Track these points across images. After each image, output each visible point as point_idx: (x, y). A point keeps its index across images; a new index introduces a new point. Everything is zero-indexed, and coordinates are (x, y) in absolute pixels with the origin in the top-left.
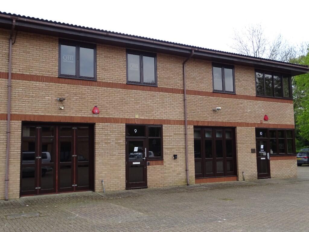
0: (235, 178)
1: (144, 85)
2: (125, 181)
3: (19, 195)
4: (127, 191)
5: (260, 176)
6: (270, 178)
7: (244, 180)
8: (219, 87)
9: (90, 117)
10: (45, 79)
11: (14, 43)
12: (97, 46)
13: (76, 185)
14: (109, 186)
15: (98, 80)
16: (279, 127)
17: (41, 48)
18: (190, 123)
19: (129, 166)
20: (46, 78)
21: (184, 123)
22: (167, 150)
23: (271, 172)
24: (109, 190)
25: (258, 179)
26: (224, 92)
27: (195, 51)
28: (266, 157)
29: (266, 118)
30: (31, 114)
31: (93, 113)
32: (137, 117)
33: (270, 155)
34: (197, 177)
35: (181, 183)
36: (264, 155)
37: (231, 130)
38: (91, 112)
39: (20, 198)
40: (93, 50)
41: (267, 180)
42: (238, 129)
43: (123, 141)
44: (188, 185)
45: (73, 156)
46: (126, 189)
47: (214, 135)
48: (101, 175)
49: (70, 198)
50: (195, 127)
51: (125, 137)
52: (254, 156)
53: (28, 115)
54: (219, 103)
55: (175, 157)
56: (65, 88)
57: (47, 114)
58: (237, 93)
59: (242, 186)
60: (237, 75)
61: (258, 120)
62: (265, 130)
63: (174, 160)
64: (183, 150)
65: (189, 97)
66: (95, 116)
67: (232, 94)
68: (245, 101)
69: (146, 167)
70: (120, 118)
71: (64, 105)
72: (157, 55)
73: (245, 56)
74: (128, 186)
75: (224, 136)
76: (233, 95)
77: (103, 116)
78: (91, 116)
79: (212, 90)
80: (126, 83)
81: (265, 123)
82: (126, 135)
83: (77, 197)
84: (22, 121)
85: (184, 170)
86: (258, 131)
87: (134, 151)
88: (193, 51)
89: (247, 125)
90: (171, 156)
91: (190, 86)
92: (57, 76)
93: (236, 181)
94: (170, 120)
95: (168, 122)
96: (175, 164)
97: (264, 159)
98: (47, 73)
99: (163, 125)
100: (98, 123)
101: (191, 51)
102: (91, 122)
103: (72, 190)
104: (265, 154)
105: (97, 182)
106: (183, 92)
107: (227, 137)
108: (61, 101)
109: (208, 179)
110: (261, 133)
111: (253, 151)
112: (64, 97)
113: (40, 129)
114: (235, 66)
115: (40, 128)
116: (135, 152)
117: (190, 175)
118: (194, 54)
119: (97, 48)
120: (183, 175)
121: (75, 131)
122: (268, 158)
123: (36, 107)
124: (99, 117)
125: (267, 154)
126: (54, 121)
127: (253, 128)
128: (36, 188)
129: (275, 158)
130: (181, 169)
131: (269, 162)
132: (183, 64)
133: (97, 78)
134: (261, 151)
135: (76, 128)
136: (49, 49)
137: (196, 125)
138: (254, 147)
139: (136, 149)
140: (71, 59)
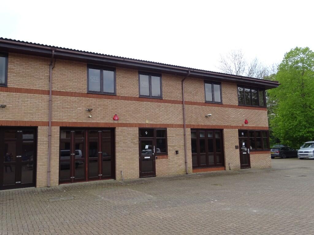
0: (223, 168)
1: (152, 98)
2: (139, 171)
3: (58, 183)
4: (140, 179)
5: (242, 167)
6: (250, 168)
7: (230, 170)
8: (209, 99)
9: (111, 123)
10: (77, 95)
11: (54, 68)
12: (116, 69)
13: (102, 175)
14: (127, 175)
15: (117, 95)
16: (256, 129)
17: (74, 71)
18: (188, 126)
19: (142, 160)
20: (78, 94)
21: (183, 126)
22: (170, 147)
23: (251, 164)
24: (127, 178)
25: (241, 169)
26: (214, 103)
27: (191, 72)
28: (247, 151)
29: (246, 122)
30: (67, 121)
31: (114, 119)
32: (147, 122)
33: (250, 150)
34: (194, 167)
35: (182, 173)
36: (245, 150)
37: (220, 132)
38: (112, 119)
39: (59, 185)
40: (113, 72)
41: (247, 170)
42: (225, 130)
43: (137, 141)
44: (187, 174)
45: (99, 152)
46: (140, 177)
47: (206, 136)
48: (120, 167)
49: (97, 185)
50: (191, 129)
51: (138, 138)
52: (238, 150)
53: (64, 122)
54: (211, 111)
55: (177, 152)
56: (92, 101)
57: (79, 121)
58: (224, 102)
59: (228, 174)
60: (224, 89)
61: (241, 124)
62: (245, 132)
63: (176, 155)
64: (183, 147)
65: (186, 106)
66: (116, 122)
67: (220, 104)
68: (230, 109)
69: (155, 161)
70: (134, 123)
71: (92, 114)
72: (162, 76)
73: (230, 75)
74: (141, 175)
75: (214, 136)
76: (221, 105)
77: (121, 122)
78: (112, 122)
79: (205, 101)
80: (138, 97)
81: (245, 126)
82: (139, 136)
83: (102, 184)
84: (60, 127)
85: (184, 162)
86: (240, 131)
87: (146, 148)
88: (189, 72)
89: (232, 127)
90: (174, 152)
91: (187, 98)
92: (86, 92)
93: (224, 171)
94: (172, 124)
95: (172, 126)
96: (177, 158)
97: (245, 153)
98: (78, 90)
99: (168, 128)
100: (118, 128)
101: (188, 71)
103: (98, 178)
104: (246, 149)
105: (117, 172)
106: (182, 103)
107: (217, 136)
108: (89, 111)
109: (203, 169)
110: (243, 134)
111: (236, 147)
112: (91, 108)
113: (74, 132)
114: (222, 82)
115: (74, 131)
116: (147, 149)
117: (188, 166)
118: (191, 74)
119: (116, 71)
120: (183, 166)
121: (100, 134)
122: (249, 153)
123: (71, 116)
124: (119, 123)
125: (247, 150)
126: (84, 126)
127: (236, 129)
128: (71, 178)
129: (254, 152)
130: (182, 162)
131: (250, 156)
132: (182, 81)
133: (117, 93)
134: (243, 147)
135: (101, 131)
136: (80, 72)
137: (192, 128)
138: (238, 144)
139: (147, 147)
140: (96, 80)
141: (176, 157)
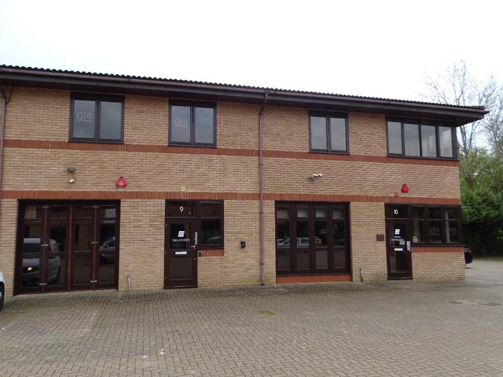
0: (348, 277)
1: (195, 146)
2: (163, 277)
3: (12, 292)
4: (165, 291)
5: (391, 276)
6: (412, 279)
7: (362, 280)
9: (112, 192)
10: (50, 145)
11: (9, 101)
12: (126, 98)
13: (96, 281)
14: (139, 283)
15: (125, 143)
16: (430, 202)
17: (46, 106)
18: (269, 197)
19: (169, 258)
20: (52, 144)
21: (259, 197)
22: (230, 235)
23: (414, 271)
24: (139, 289)
25: (388, 279)
26: (330, 152)
27: (270, 95)
28: (405, 247)
29: (405, 189)
30: (30, 190)
31: (118, 186)
32: (183, 189)
33: (413, 245)
34: (280, 273)
35: (252, 282)
36: (401, 244)
37: (344, 207)
38: (115, 185)
39: (14, 296)
40: (120, 104)
41: (402, 283)
42: (353, 206)
43: (161, 224)
44: (262, 285)
45: (93, 243)
46: (165, 288)
47: (311, 214)
48: (127, 268)
50: (276, 202)
51: (164, 218)
52: (382, 245)
53: (25, 191)
54: (320, 168)
55: (243, 245)
56: (78, 155)
57: (51, 189)
58: (352, 151)
59: (359, 289)
60: (353, 126)
61: (392, 192)
62: (404, 209)
63: (241, 250)
64: (256, 236)
65: (268, 161)
66: (120, 190)
67: (344, 154)
68: (367, 164)
69: (197, 259)
70: (157, 192)
71: (76, 177)
72: (217, 105)
74: (168, 284)
75: (329, 216)
76: (344, 156)
77: (131, 190)
78: (115, 190)
79: (308, 149)
80: (167, 145)
81: (403, 196)
82: (166, 215)
84: (18, 200)
85: (258, 264)
86: (389, 208)
87: (179, 236)
88: (267, 95)
89: (370, 199)
90: (238, 244)
91: (268, 144)
92: (67, 141)
93: (349, 283)
94: (236, 193)
95: (233, 196)
96: (244, 254)
97: (401, 250)
98: (53, 137)
99: (225, 201)
100: (125, 200)
101: (264, 94)
102: (114, 198)
103: (90, 287)
104: (402, 242)
105: (121, 277)
106: (258, 153)
107: (336, 216)
108: (71, 172)
109: (300, 278)
110: (396, 212)
111: (379, 238)
112: (74, 167)
113: (48, 209)
114: (349, 113)
115: (47, 207)
116: (180, 238)
117: (266, 270)
118: (269, 100)
119: (126, 101)
120: (255, 271)
121: (96, 210)
122: (409, 249)
123: (37, 181)
124: (126, 192)
125: (406, 243)
126: (61, 198)
127: (380, 203)
129: (422, 249)
130: (254, 262)
131: (411, 255)
132: (260, 114)
133: (124, 140)
134: (396, 238)
135: (98, 207)
136: (57, 106)
137: (279, 199)
138: (383, 231)
139: (181, 234)
140: (88, 118)
141: (241, 254)
